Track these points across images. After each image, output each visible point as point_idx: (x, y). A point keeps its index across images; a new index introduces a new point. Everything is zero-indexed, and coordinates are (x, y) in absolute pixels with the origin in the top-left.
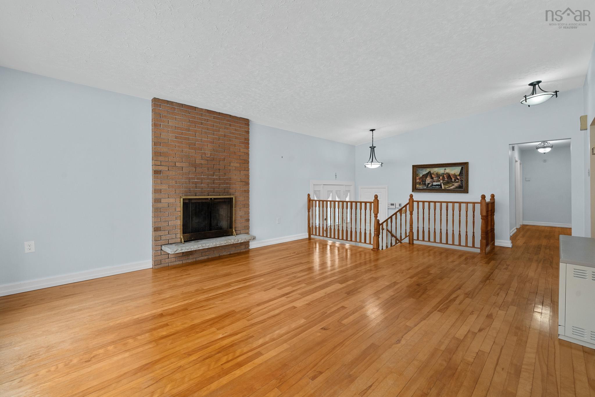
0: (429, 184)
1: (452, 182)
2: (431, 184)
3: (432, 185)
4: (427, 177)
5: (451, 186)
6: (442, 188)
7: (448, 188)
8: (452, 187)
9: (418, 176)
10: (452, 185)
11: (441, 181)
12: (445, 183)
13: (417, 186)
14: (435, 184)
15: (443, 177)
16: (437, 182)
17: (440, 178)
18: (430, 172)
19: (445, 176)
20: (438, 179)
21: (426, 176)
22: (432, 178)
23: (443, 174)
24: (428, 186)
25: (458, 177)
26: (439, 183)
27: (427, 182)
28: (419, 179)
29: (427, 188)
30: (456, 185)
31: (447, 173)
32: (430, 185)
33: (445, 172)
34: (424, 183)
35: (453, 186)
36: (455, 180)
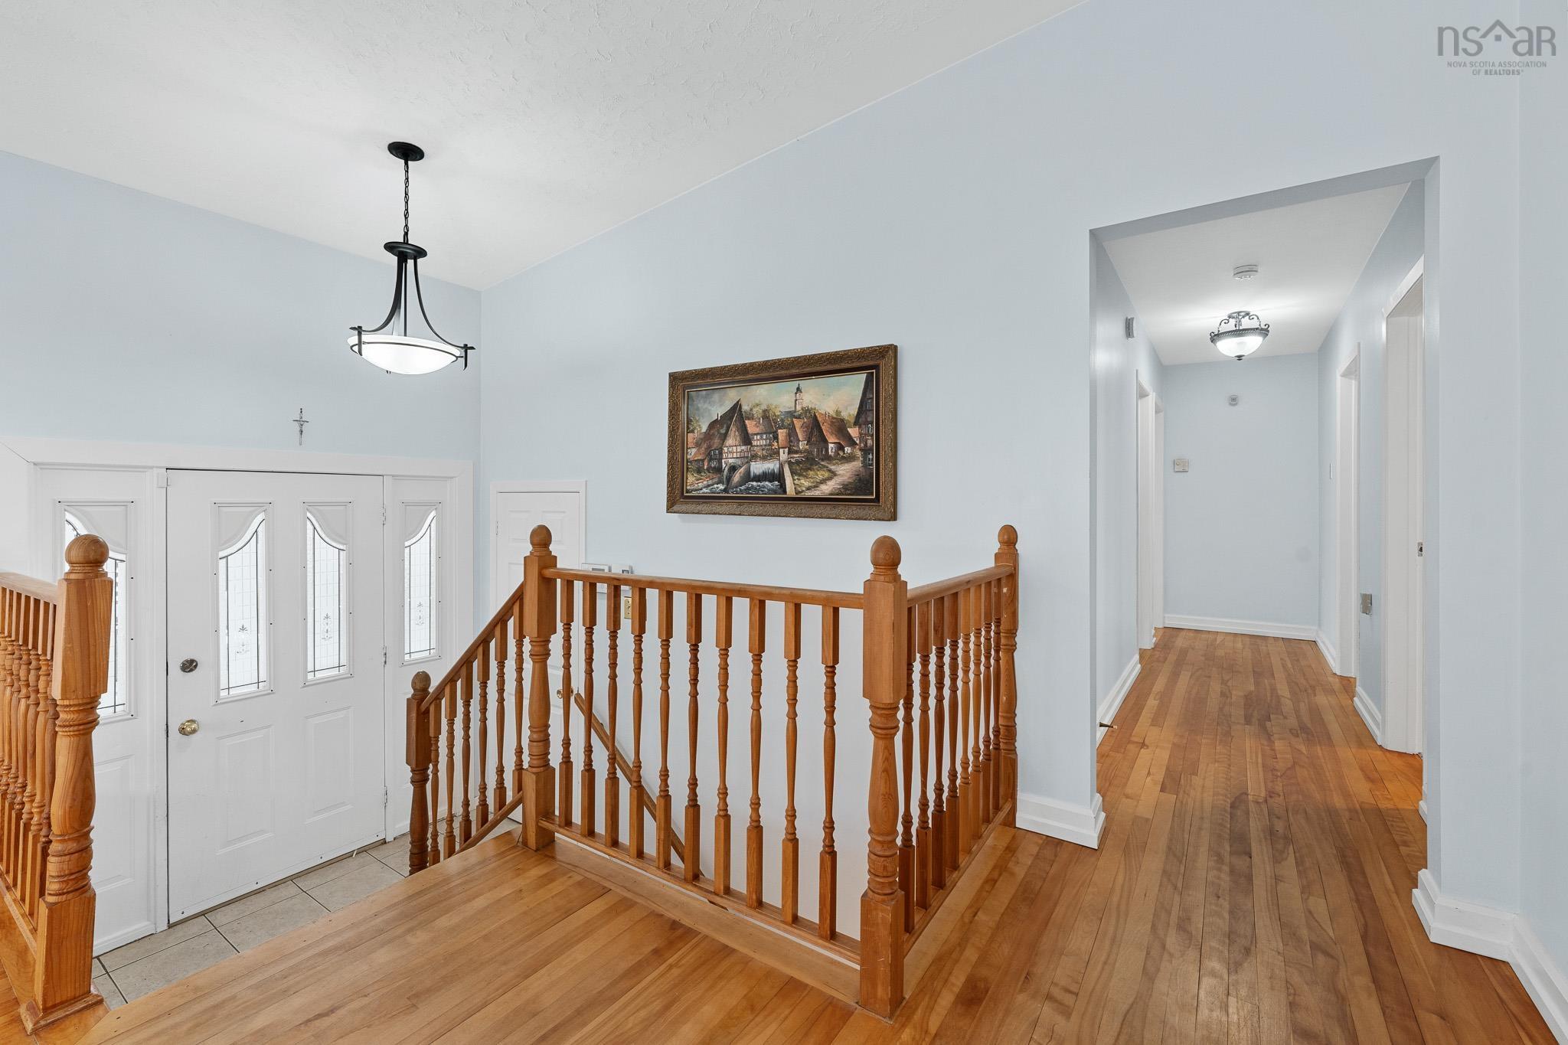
0: (733, 469)
1: (828, 458)
2: (742, 470)
3: (748, 477)
4: (725, 437)
5: (824, 481)
6: (788, 490)
7: (808, 489)
8: (826, 489)
9: (693, 431)
10: (827, 475)
11: (784, 455)
12: (798, 463)
13: (691, 479)
14: (757, 467)
15: (792, 432)
16: (764, 458)
17: (776, 438)
18: (737, 407)
19: (798, 423)
20: (771, 445)
21: (720, 426)
22: (746, 439)
23: (791, 414)
24: (729, 479)
25: (854, 432)
26: (771, 466)
27: (728, 460)
28: (698, 445)
29: (725, 490)
30: (845, 472)
31: (807, 411)
32: (737, 477)
33: (799, 408)
34: (714, 464)
35: (830, 479)
36: (841, 448)
